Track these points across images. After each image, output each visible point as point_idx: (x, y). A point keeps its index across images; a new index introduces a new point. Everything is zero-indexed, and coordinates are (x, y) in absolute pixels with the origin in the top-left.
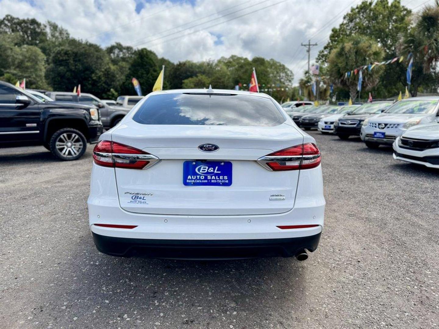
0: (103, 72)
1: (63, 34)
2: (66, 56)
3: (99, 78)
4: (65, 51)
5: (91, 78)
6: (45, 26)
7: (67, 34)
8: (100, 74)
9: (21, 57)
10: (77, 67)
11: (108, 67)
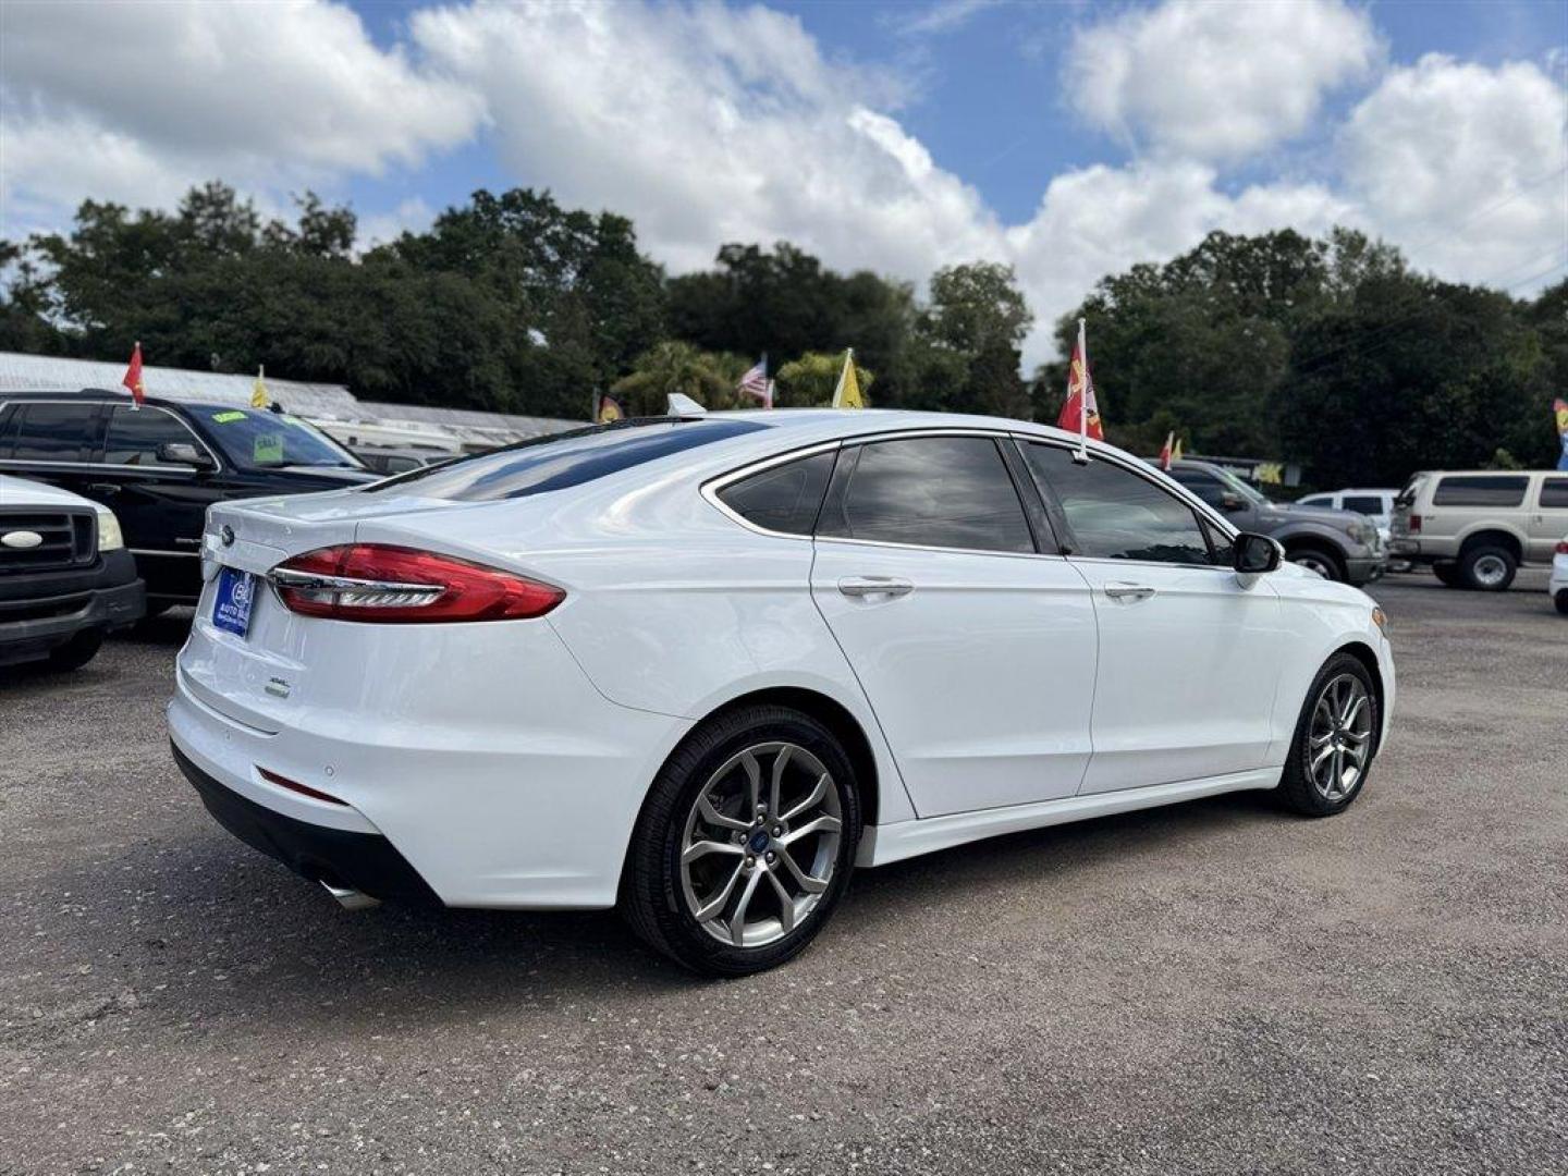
0: (1472, 385)
1: (1382, 263)
2: (1338, 338)
3: (1454, 407)
4: (1335, 323)
5: (1421, 410)
6: (1323, 247)
7: (1396, 261)
8: (1456, 395)
9: (1216, 359)
10: (1369, 374)
11: (1498, 364)
